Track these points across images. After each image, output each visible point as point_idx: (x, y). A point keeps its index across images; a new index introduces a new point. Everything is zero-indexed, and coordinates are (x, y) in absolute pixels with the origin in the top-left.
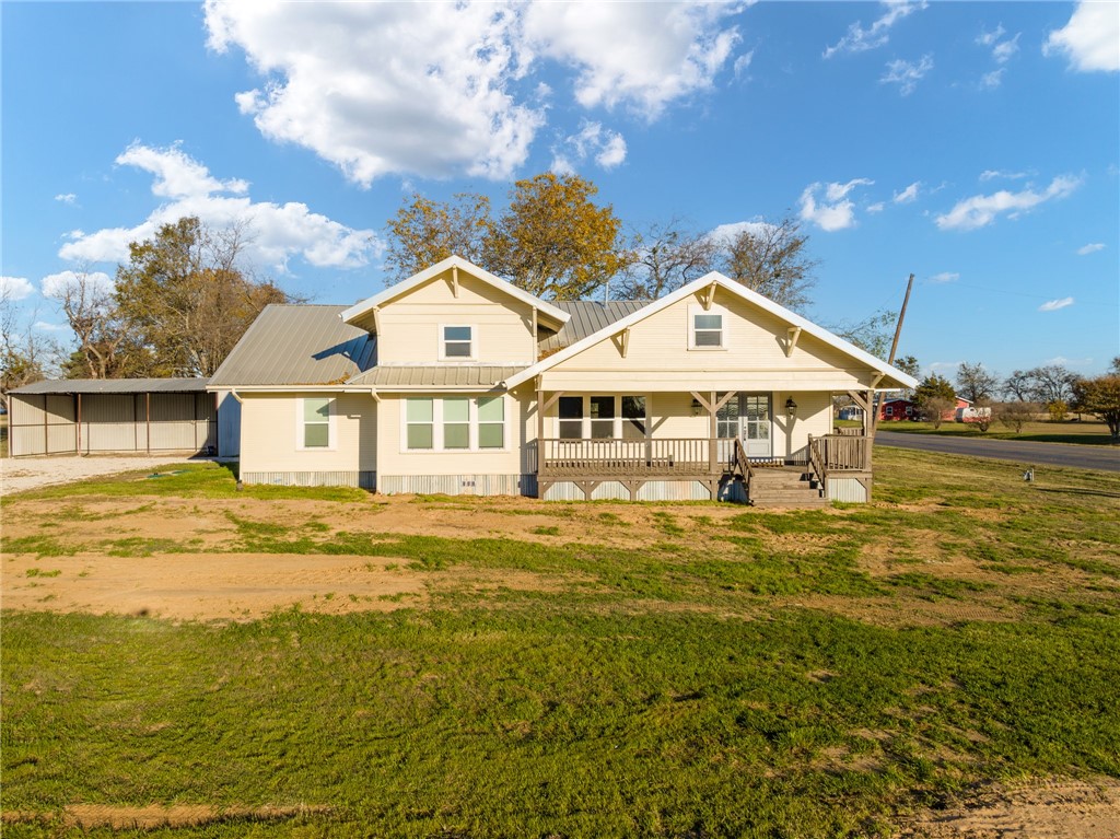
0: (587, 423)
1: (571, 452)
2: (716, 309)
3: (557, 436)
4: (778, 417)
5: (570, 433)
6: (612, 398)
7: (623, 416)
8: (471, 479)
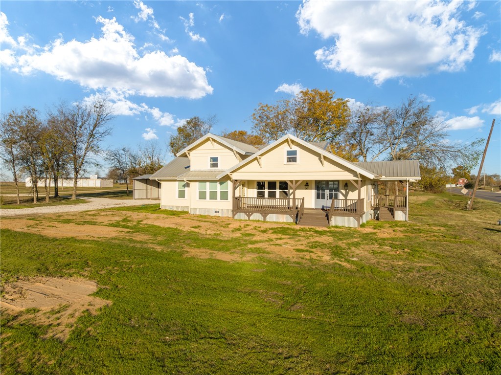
0: (266, 191)
1: (260, 202)
2: (294, 148)
3: (256, 197)
4: (342, 190)
5: (261, 195)
6: (276, 182)
7: (280, 189)
8: (217, 210)
